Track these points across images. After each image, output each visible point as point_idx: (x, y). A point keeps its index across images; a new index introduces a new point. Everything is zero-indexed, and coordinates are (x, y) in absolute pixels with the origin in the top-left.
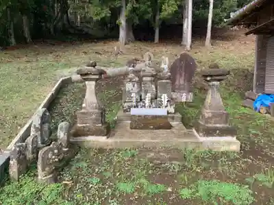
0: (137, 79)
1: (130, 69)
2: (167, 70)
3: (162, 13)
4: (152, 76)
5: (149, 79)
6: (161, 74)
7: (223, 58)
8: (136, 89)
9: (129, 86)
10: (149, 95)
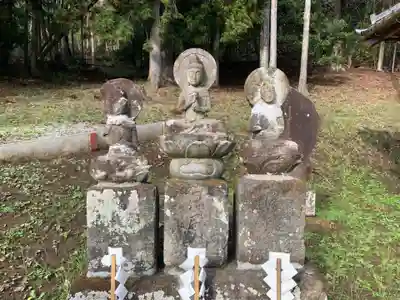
0: (142, 166)
1: (112, 119)
2: (279, 128)
3: (226, 33)
4: (213, 153)
5: (197, 167)
6: (256, 144)
7: (337, 112)
8: (132, 218)
9: (100, 204)
10: (197, 255)
